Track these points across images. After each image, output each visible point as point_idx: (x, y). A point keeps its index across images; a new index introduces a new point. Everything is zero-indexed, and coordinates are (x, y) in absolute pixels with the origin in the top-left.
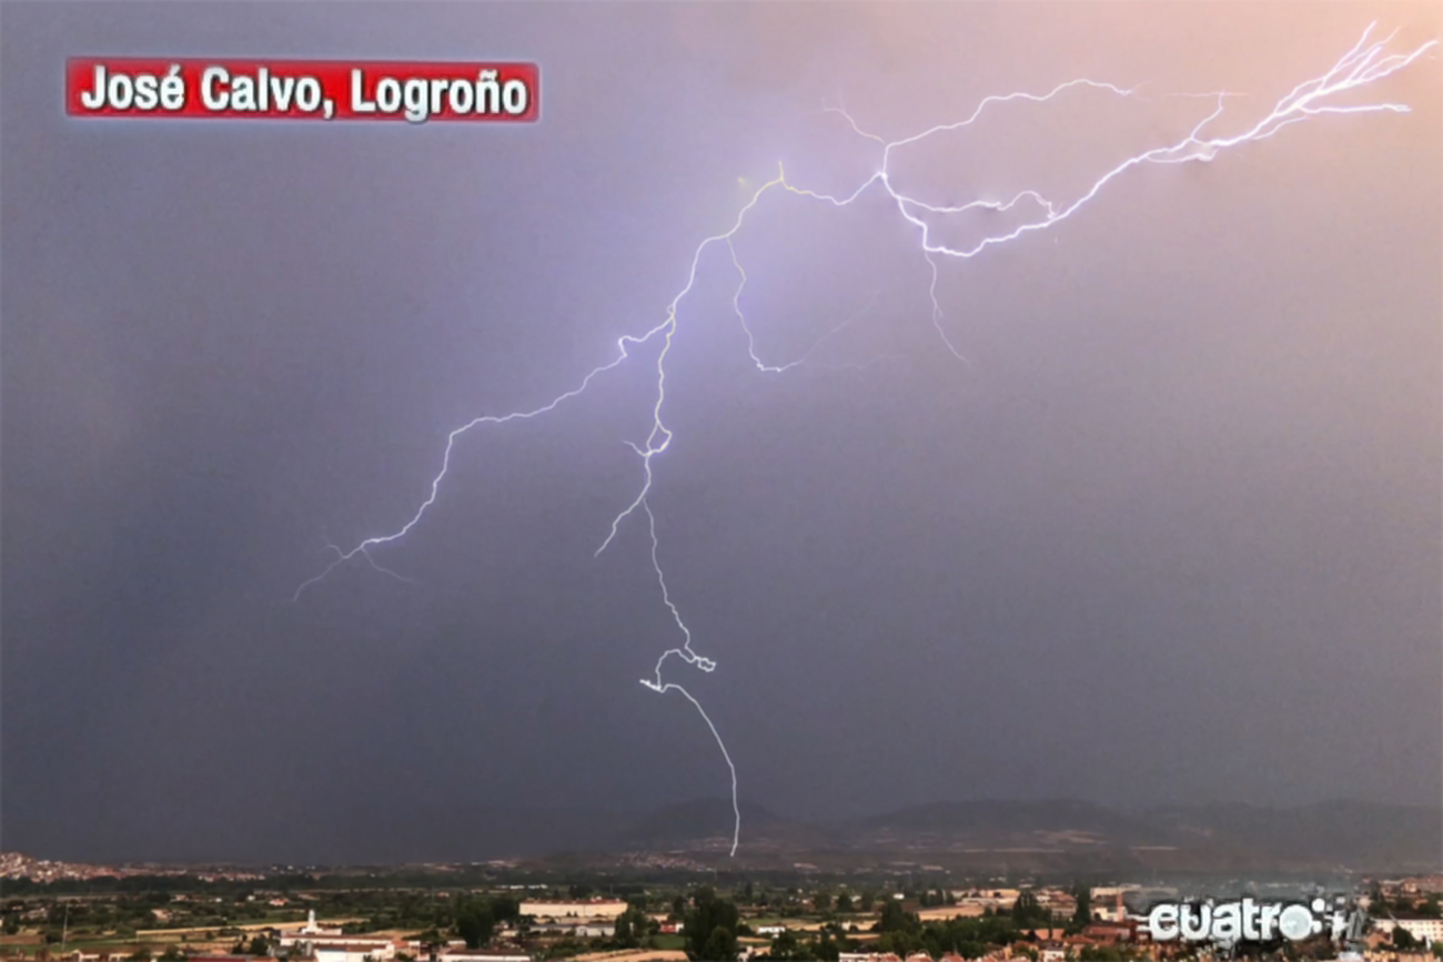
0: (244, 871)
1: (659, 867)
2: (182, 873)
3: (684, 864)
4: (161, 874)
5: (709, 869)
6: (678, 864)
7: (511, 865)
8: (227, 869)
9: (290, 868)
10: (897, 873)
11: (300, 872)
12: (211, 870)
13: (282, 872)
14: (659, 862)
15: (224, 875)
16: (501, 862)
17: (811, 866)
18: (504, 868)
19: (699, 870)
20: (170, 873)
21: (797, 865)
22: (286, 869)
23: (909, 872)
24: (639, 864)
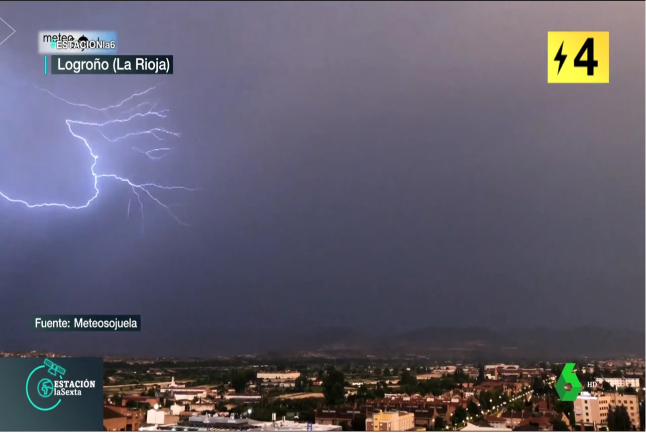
0: (145, 360)
1: (313, 357)
2: (120, 361)
3: (323, 356)
4: (111, 361)
5: (333, 358)
6: (321, 356)
7: (253, 357)
8: (138, 359)
9: (164, 358)
10: (408, 359)
11: (168, 360)
12: (133, 359)
13: (161, 360)
14: (313, 355)
15: (138, 362)
16: (249, 355)
17: (374, 356)
18: (251, 358)
19: (329, 358)
20: (115, 361)
21: (368, 356)
22: (162, 359)
23: (412, 359)
24: (305, 355)
